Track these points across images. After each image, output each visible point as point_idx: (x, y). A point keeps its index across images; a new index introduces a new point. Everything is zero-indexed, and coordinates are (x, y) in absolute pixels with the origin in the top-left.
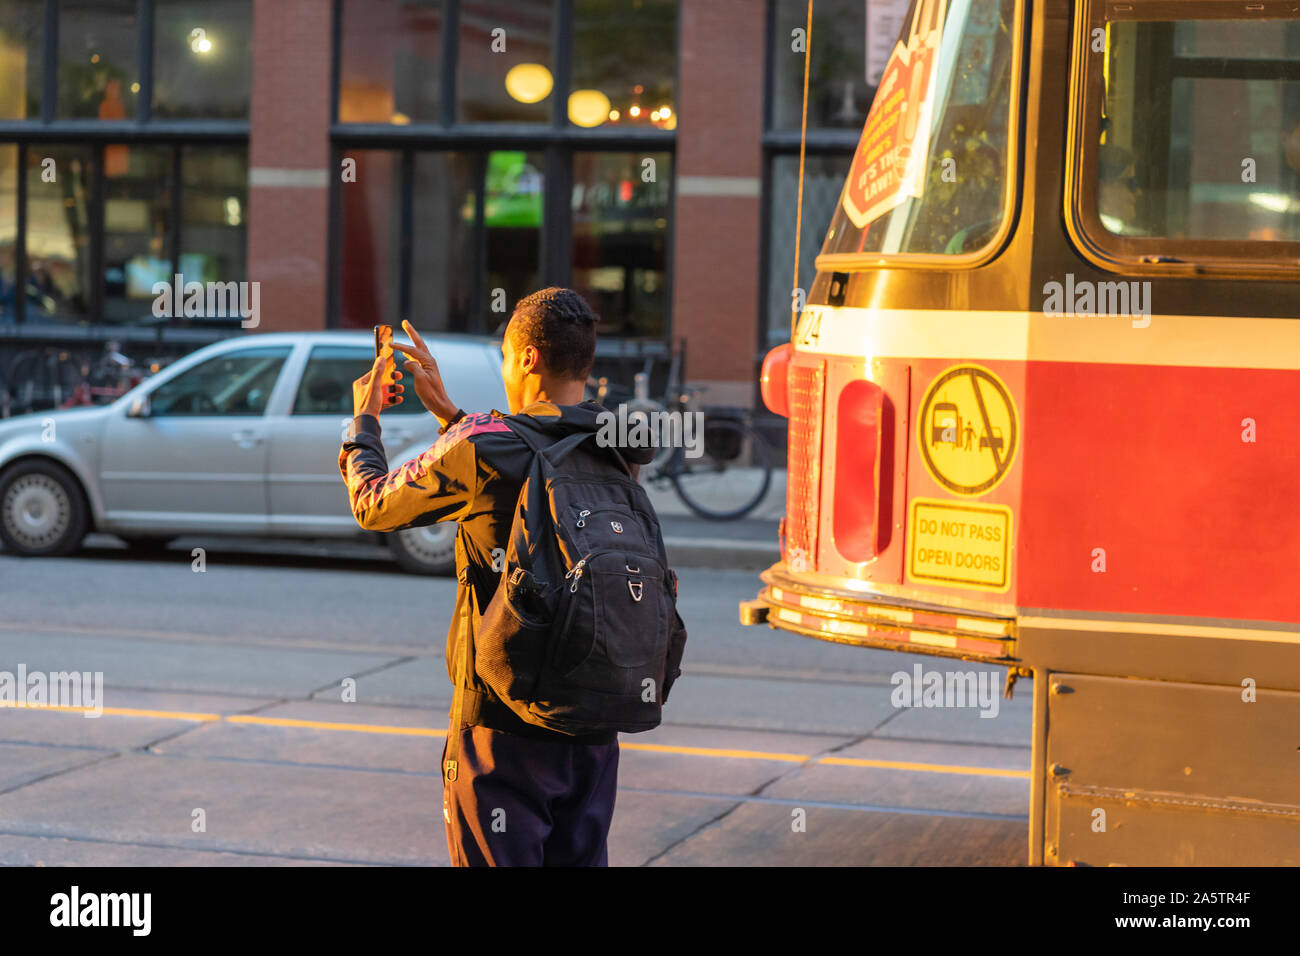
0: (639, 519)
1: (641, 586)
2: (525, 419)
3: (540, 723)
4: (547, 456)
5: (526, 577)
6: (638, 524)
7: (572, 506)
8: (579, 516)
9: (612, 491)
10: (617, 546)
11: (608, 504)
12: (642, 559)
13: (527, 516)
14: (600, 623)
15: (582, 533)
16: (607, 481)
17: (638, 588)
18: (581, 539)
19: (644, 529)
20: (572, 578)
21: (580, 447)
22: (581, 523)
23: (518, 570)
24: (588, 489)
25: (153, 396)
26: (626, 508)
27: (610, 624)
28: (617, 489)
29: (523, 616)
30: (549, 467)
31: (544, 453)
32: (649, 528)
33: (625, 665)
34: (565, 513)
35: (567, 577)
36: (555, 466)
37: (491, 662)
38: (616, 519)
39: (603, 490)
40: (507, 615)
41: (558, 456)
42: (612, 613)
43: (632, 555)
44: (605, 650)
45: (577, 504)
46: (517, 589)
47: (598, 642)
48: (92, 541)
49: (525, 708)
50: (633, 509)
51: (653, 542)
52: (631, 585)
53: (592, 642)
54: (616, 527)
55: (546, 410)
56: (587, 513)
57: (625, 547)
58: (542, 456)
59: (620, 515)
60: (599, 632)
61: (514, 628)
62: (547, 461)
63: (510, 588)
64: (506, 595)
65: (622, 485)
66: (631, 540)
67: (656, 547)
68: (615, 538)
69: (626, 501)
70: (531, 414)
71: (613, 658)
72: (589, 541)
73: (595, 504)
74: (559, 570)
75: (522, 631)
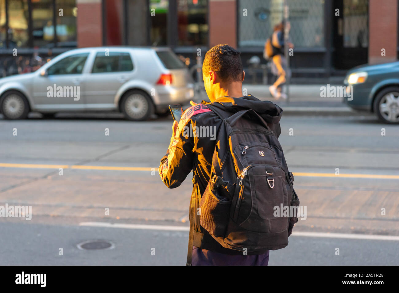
0: (273, 149)
1: (273, 181)
2: (218, 105)
3: (229, 247)
4: (228, 122)
5: (219, 179)
6: (273, 152)
7: (240, 144)
8: (243, 149)
9: (260, 137)
10: (261, 163)
11: (257, 143)
12: (273, 168)
13: (219, 151)
14: (254, 199)
15: (245, 157)
16: (257, 132)
17: (272, 182)
18: (244, 160)
19: (275, 154)
20: (240, 178)
21: (244, 117)
22: (244, 153)
23: (215, 176)
24: (248, 136)
25: (48, 70)
26: (267, 144)
27: (259, 199)
28: (263, 136)
29: (218, 198)
30: (229, 127)
31: (226, 121)
32: (278, 153)
33: (268, 219)
34: (237, 148)
35: (238, 178)
36: (232, 126)
37: (205, 220)
38: (261, 150)
39: (255, 136)
40: (211, 198)
41: (233, 121)
42: (260, 194)
43: (268, 166)
44: (258, 213)
45: (242, 143)
46: (215, 185)
47: (254, 208)
48: (31, 115)
49: (222, 240)
50: (270, 145)
51: (280, 159)
52: (268, 181)
53: (251, 209)
54: (262, 153)
55: (228, 100)
56: (247, 147)
57: (266, 163)
58: (226, 122)
59: (263, 148)
60: (254, 204)
61: (214, 204)
62: (228, 124)
63: (212, 184)
64: (210, 188)
65: (264, 134)
66: (268, 159)
67: (281, 162)
68: (260, 159)
69: (267, 141)
70: (220, 102)
71: (261, 216)
72: (248, 161)
73: (251, 143)
74: (234, 175)
75: (218, 204)
